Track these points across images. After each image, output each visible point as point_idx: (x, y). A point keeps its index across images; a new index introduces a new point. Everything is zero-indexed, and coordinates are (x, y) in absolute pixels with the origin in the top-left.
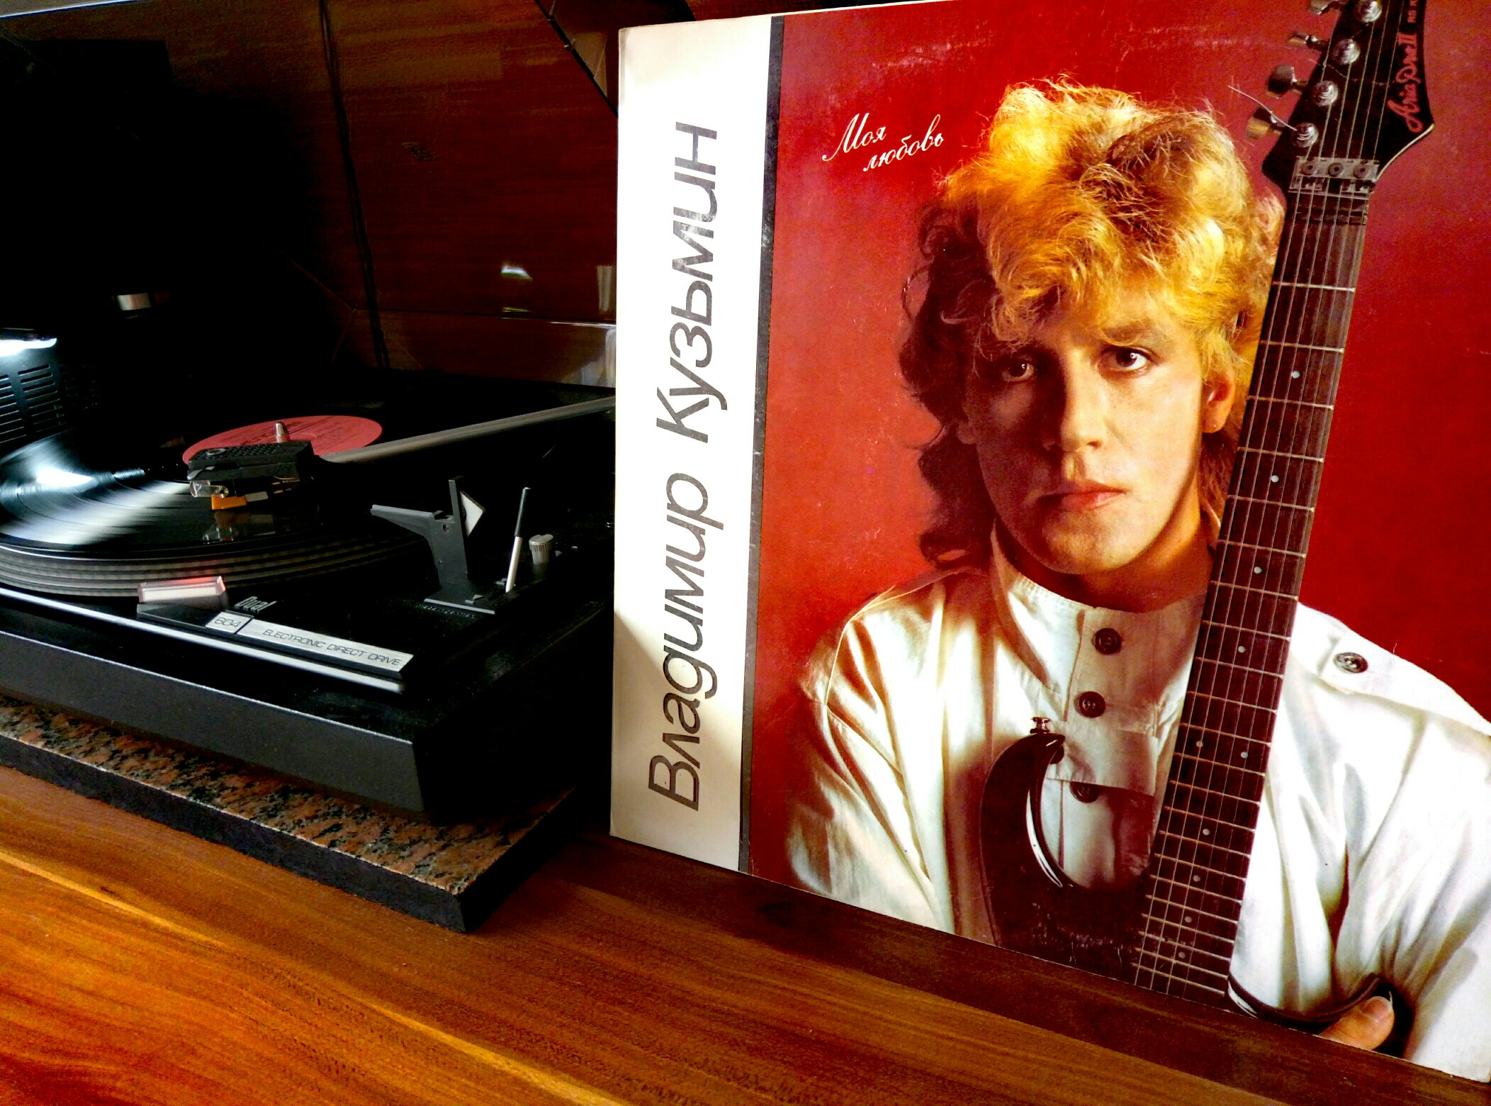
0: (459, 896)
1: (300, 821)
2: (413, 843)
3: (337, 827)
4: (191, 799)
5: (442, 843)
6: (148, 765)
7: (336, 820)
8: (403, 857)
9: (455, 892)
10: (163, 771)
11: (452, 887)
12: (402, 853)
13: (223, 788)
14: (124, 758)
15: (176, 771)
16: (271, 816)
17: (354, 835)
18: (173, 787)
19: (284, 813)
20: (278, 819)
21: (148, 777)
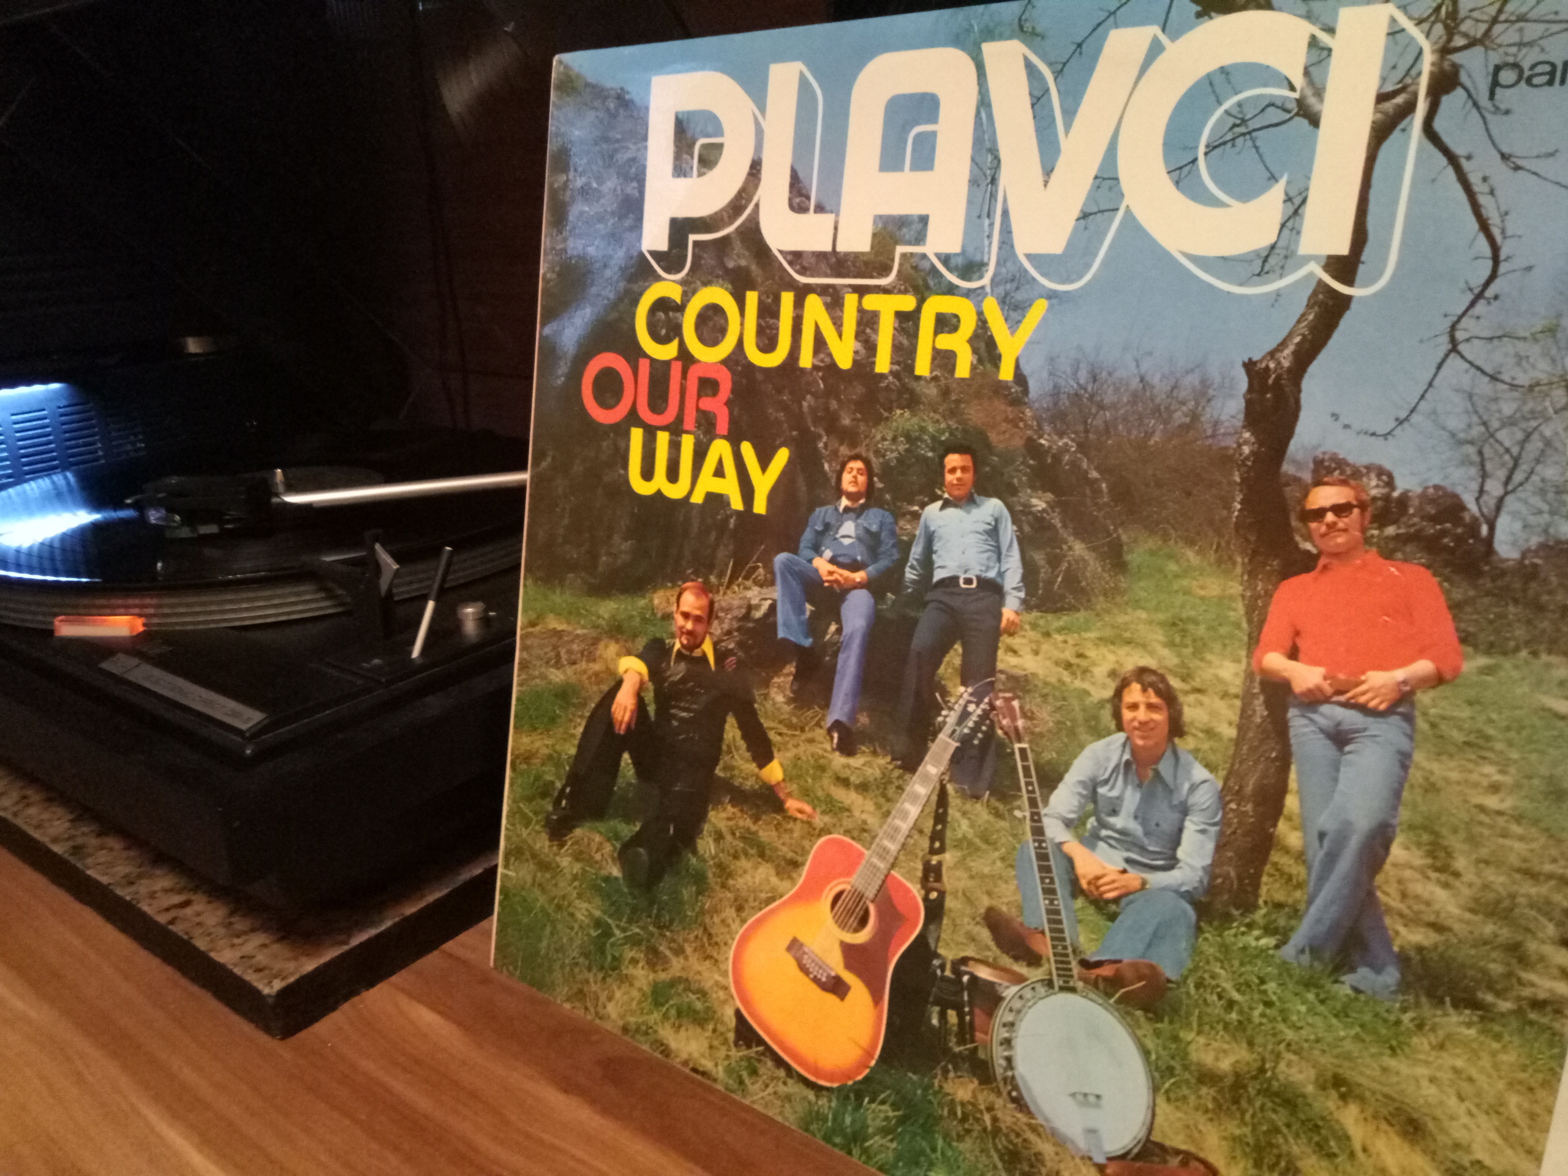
0: (269, 996)
1: (155, 892)
2: (252, 931)
3: (187, 904)
4: (66, 856)
5: (279, 935)
6: (46, 816)
7: (189, 897)
8: (233, 946)
9: (266, 991)
10: (58, 823)
11: (266, 985)
12: (236, 941)
13: (102, 848)
14: (28, 805)
15: (67, 825)
16: (132, 883)
17: (198, 914)
18: (55, 840)
19: (143, 881)
20: (132, 889)
21: (38, 827)
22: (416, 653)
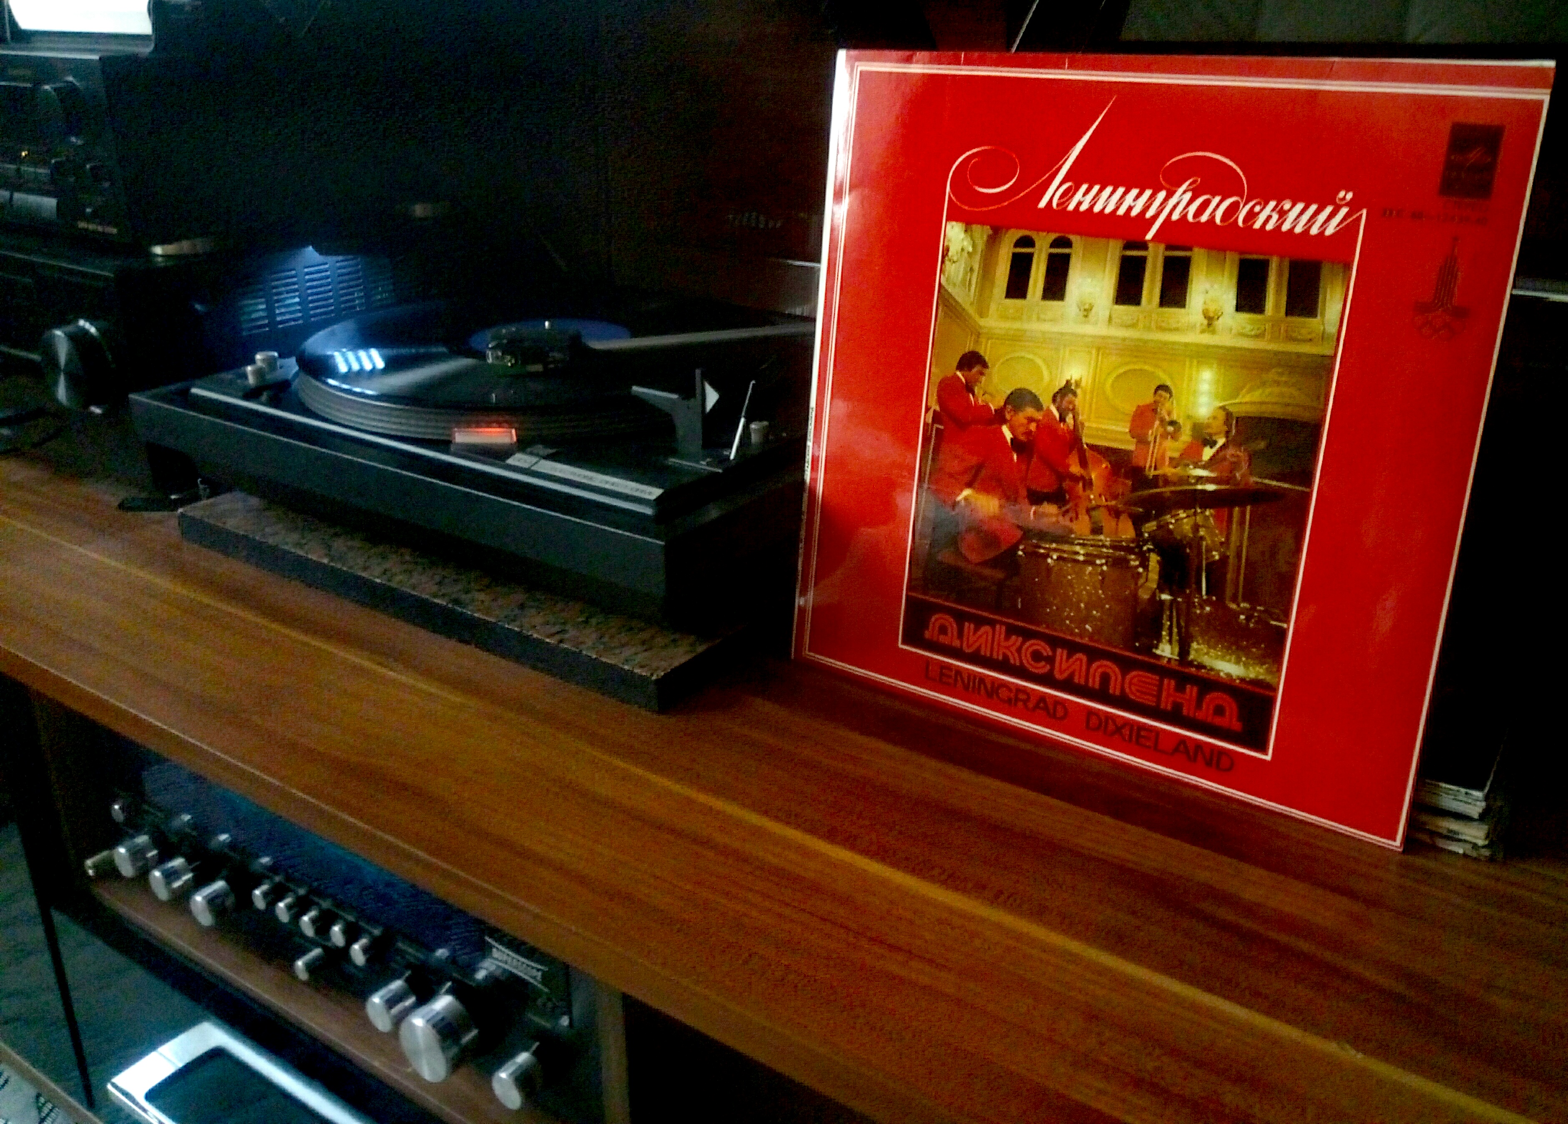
0: (656, 680)
2: (623, 646)
3: (564, 632)
5: (645, 647)
7: (563, 627)
8: (614, 654)
9: (654, 678)
11: (652, 675)
16: (514, 621)
17: (577, 637)
21: (414, 587)
22: (732, 457)
